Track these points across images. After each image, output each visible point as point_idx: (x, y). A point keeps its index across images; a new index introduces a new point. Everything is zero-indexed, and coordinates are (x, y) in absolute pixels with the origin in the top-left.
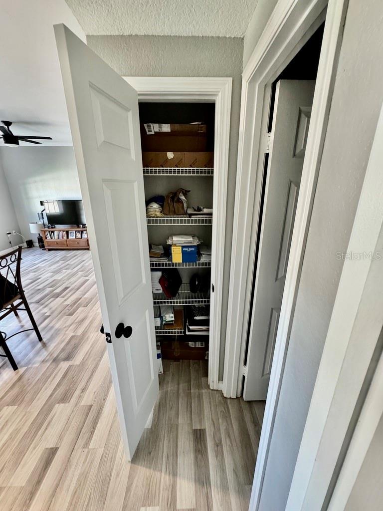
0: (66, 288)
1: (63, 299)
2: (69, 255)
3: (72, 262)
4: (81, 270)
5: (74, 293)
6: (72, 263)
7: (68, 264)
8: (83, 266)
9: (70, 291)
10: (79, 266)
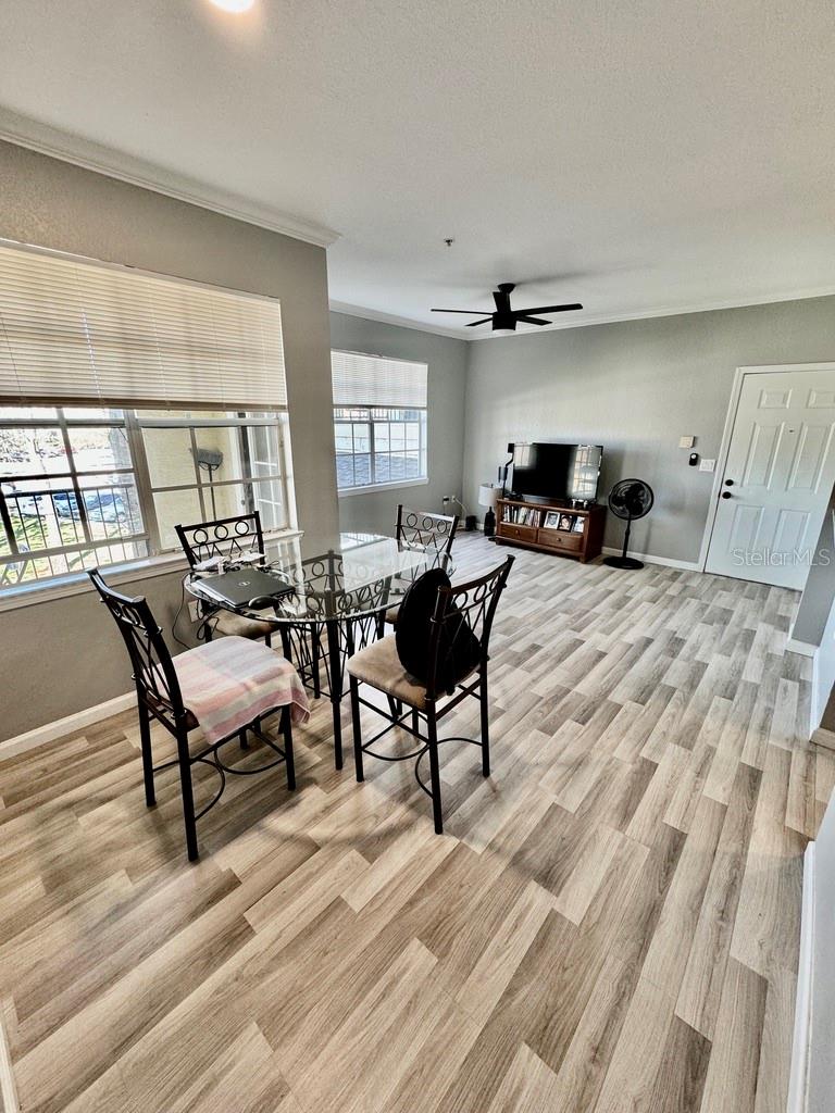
0: (535, 648)
1: (530, 677)
2: (536, 563)
3: (543, 581)
4: (563, 608)
5: (552, 668)
6: (544, 584)
7: (536, 586)
8: (567, 599)
9: (544, 658)
10: (559, 598)
